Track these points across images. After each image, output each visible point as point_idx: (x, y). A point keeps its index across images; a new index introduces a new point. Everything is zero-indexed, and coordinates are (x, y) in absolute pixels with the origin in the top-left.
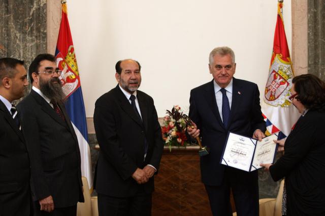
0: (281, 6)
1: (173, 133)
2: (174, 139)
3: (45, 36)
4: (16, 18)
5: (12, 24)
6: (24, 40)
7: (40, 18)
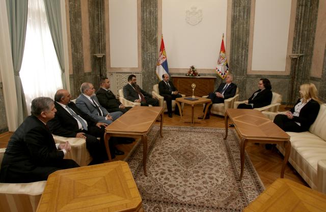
0: (223, 37)
1: (192, 73)
2: (192, 74)
3: (157, 46)
4: (149, 40)
5: (148, 43)
6: (151, 47)
7: (156, 40)
